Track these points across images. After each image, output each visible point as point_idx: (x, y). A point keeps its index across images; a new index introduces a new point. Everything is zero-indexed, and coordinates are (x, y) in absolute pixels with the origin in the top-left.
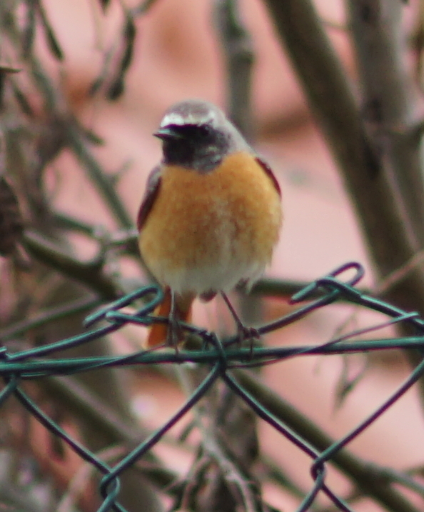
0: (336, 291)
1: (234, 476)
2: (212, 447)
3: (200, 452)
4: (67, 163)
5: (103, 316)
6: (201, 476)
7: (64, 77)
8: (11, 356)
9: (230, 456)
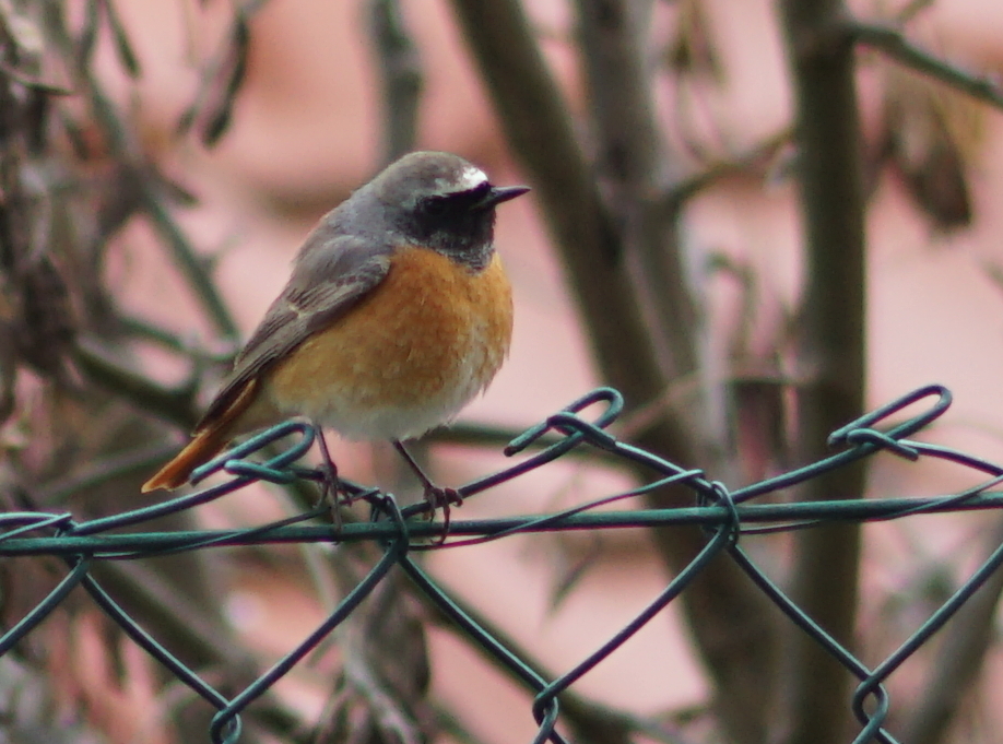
0: (578, 434)
1: (393, 719)
2: (359, 673)
3: (340, 682)
4: (139, 237)
5: (220, 466)
6: (341, 717)
7: (136, 104)
8: (79, 526)
9: (388, 686)
